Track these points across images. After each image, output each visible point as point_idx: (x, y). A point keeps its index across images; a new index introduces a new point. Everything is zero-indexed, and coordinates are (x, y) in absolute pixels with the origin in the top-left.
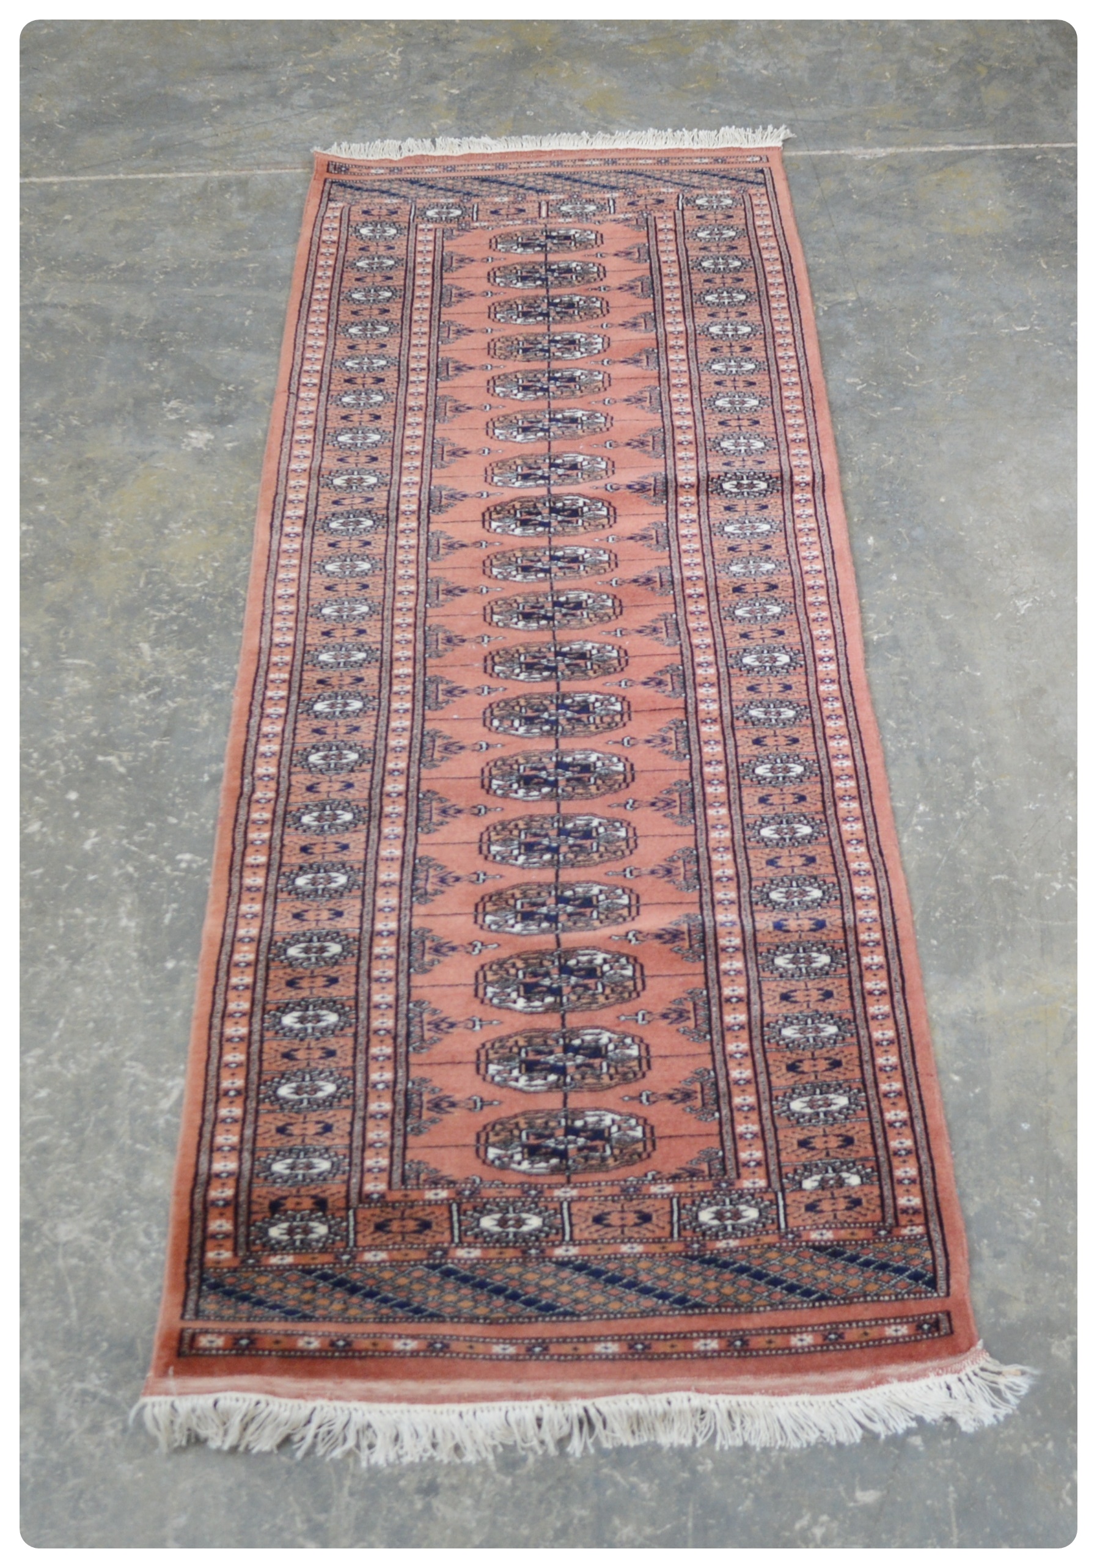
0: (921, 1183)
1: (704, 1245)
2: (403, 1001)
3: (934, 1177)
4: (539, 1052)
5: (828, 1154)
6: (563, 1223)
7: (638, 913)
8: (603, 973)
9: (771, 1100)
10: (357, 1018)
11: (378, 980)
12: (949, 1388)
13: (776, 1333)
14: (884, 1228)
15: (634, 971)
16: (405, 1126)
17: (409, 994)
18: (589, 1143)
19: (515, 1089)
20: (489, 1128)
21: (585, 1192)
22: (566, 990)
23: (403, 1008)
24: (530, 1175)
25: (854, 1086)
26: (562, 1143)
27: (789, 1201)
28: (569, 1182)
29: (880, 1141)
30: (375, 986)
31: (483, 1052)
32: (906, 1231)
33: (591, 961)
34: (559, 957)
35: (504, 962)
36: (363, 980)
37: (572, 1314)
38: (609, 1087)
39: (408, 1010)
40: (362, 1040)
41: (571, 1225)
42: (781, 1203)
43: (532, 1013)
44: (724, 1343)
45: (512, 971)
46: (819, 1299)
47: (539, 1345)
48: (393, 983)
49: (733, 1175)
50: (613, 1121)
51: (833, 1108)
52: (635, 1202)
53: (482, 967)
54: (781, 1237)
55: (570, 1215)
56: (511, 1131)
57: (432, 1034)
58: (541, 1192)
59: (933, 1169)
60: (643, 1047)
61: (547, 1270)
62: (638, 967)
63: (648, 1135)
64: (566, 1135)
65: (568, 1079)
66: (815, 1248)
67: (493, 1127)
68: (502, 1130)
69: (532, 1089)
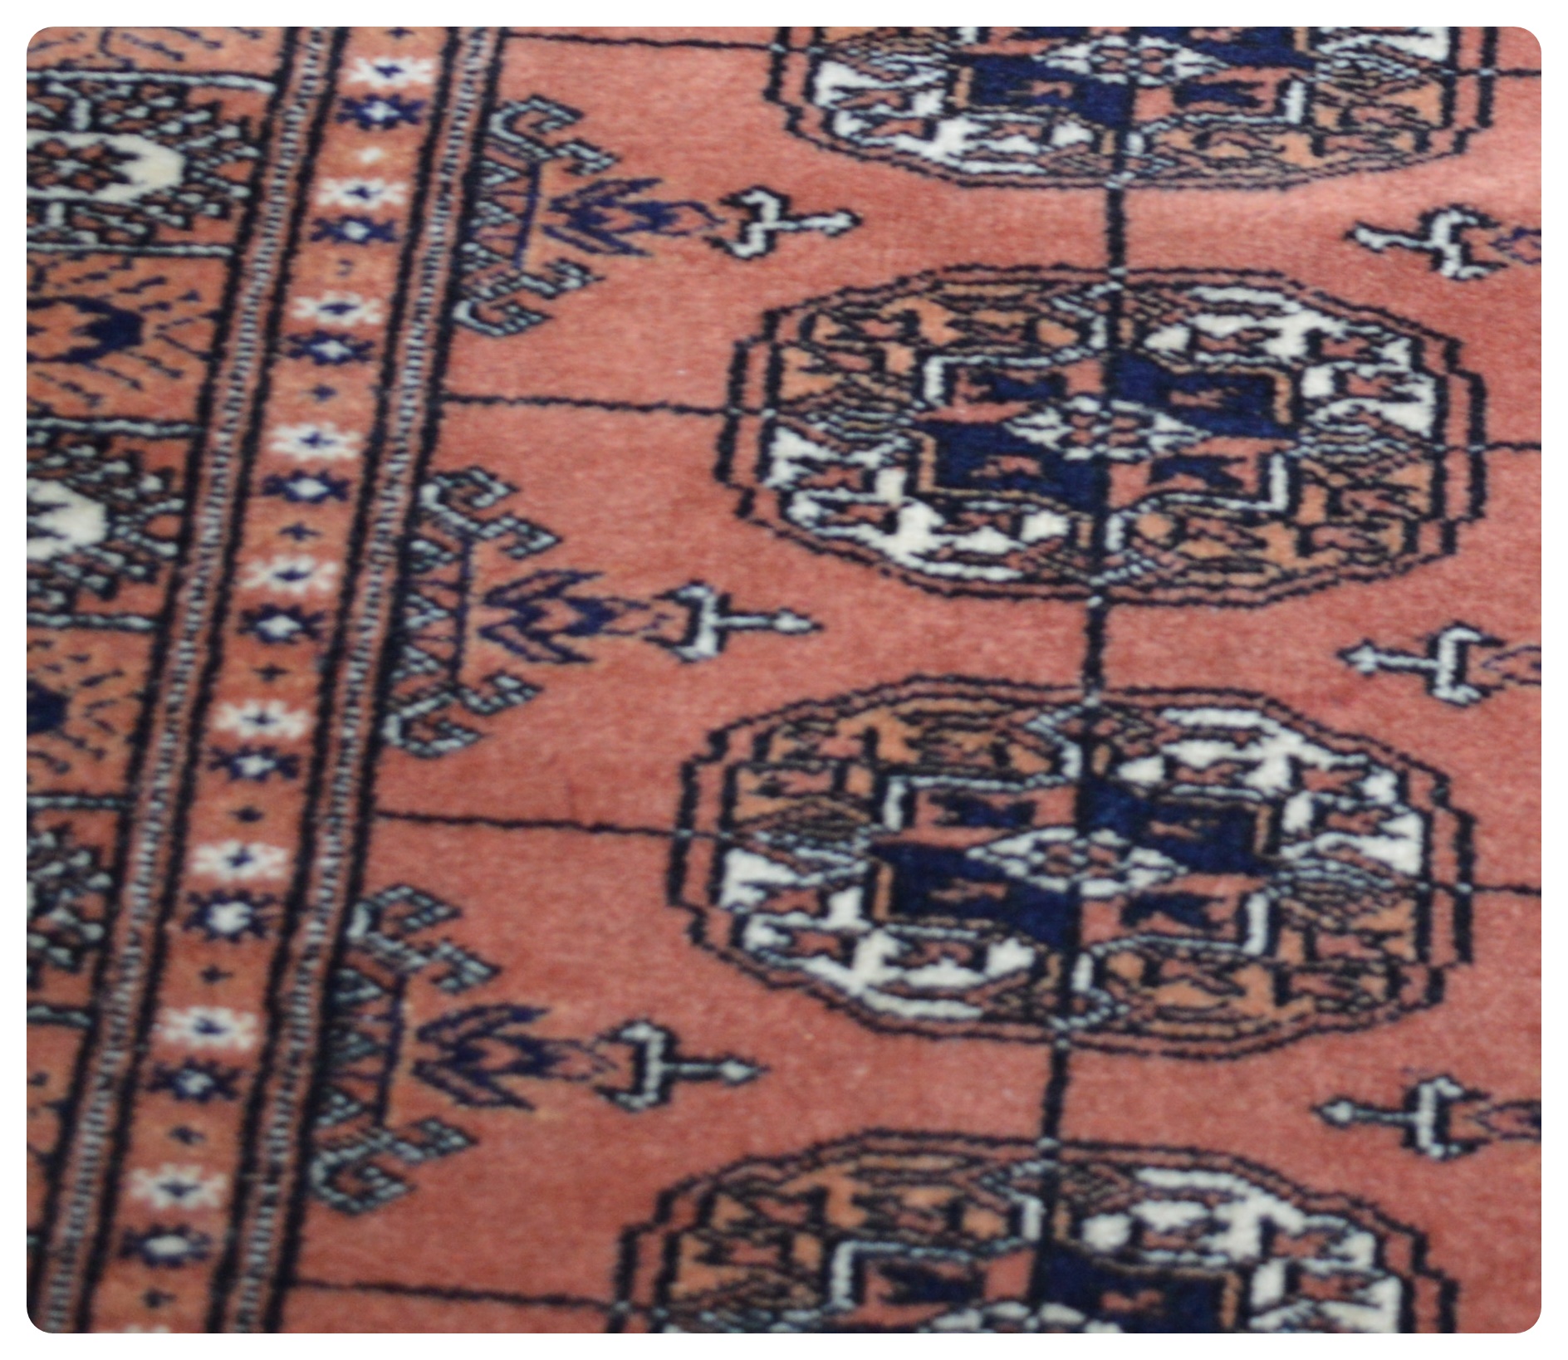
2: (397, 466)
4: (965, 810)
7: (1484, 118)
8: (1301, 406)
10: (185, 538)
11: (308, 344)
15: (1441, 413)
16: (306, 1150)
17: (430, 435)
19: (833, 1000)
20: (684, 1210)
22: (1127, 482)
23: (392, 506)
30: (291, 378)
31: (710, 778)
33: (1250, 344)
34: (1115, 308)
35: (869, 311)
36: (246, 337)
38: (1269, 1041)
39: (415, 514)
40: (185, 656)
43: (959, 590)
45: (900, 358)
48: (371, 371)
50: (1269, 1230)
53: (772, 318)
56: (784, 1243)
57: (495, 652)
60: (1447, 827)
62: (1459, 390)
65: (1082, 977)
67: (706, 1207)
68: (743, 1229)
69: (912, 1010)
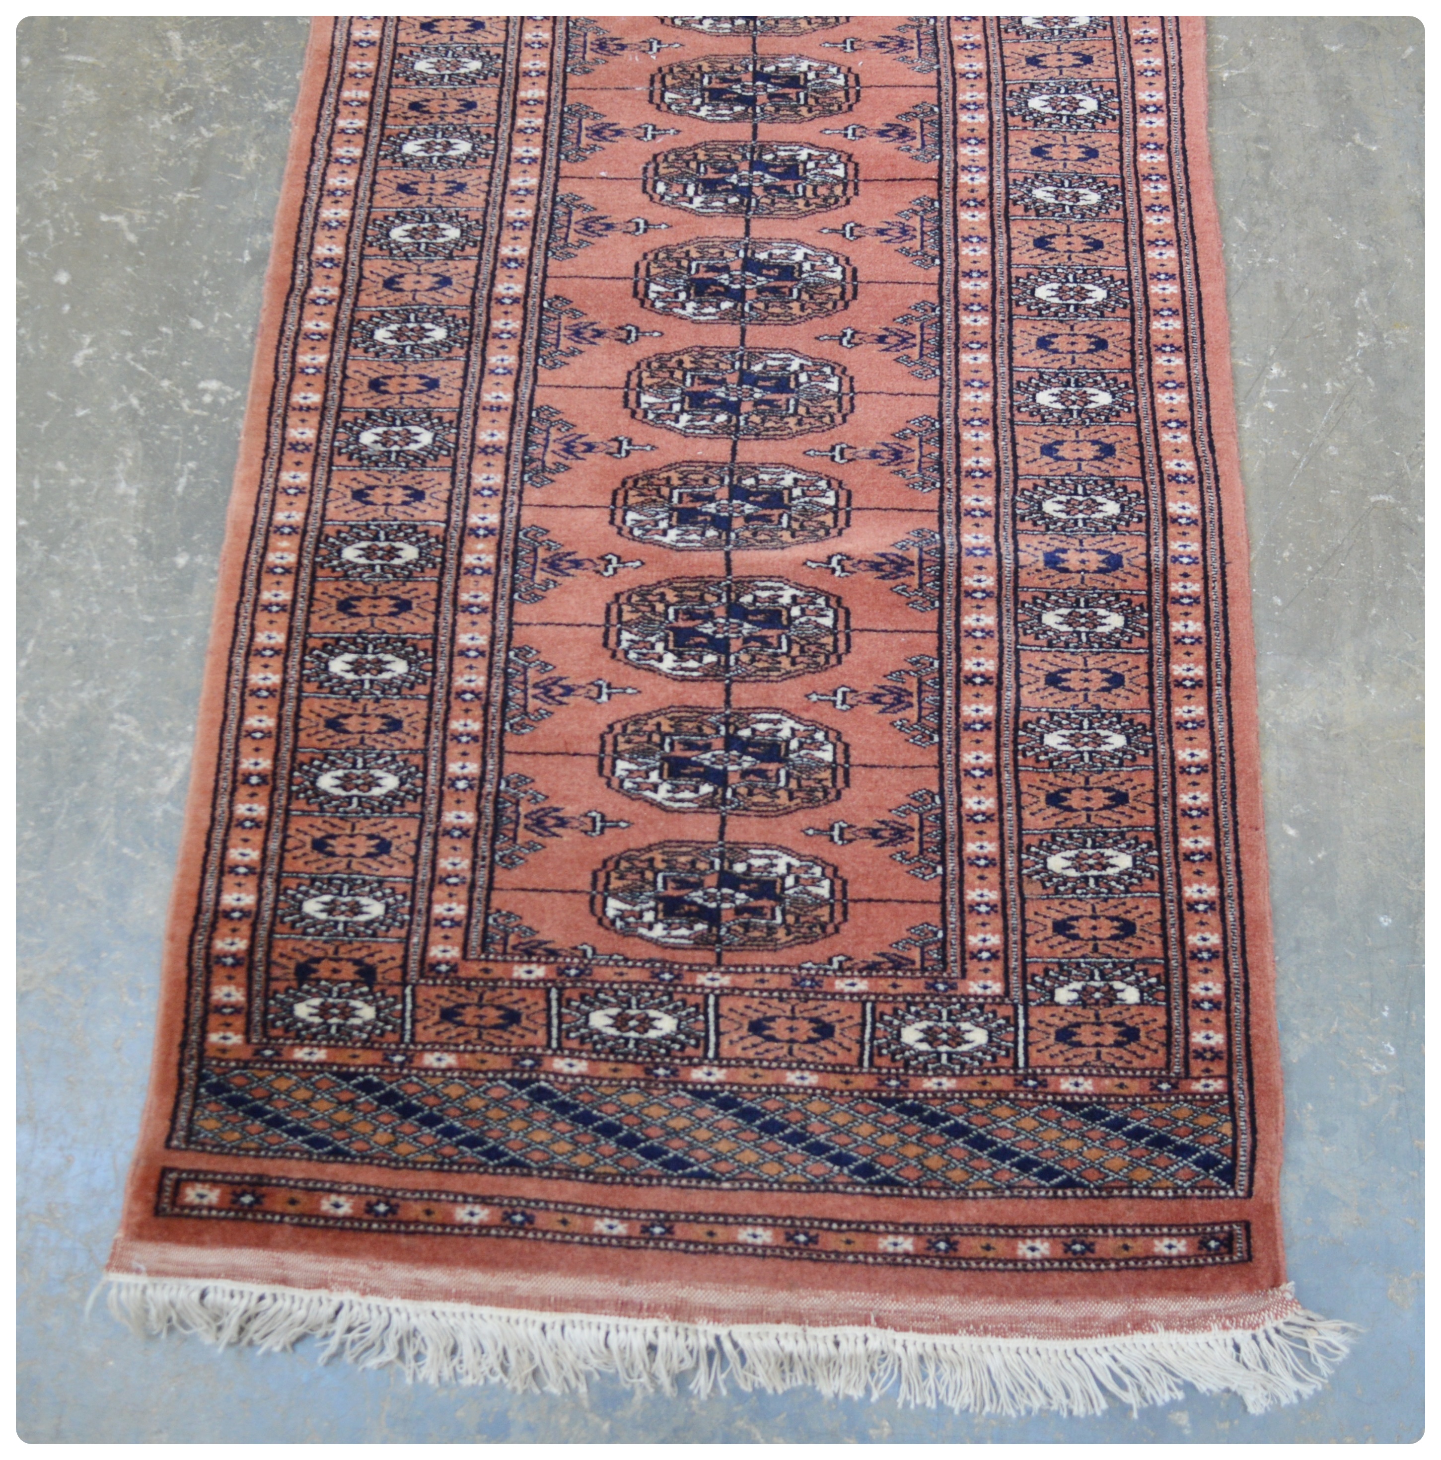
0: (1228, 1011)
1: (905, 1083)
2: (501, 646)
3: (1246, 1002)
4: (690, 746)
5: (1095, 949)
6: (707, 1031)
7: (848, 524)
8: (790, 619)
9: (1020, 852)
10: (434, 670)
11: (467, 608)
12: (1237, 1348)
13: (997, 1235)
14: (1168, 1079)
15: (836, 620)
16: (493, 852)
17: (510, 636)
18: (753, 903)
19: (652, 803)
20: (611, 865)
21: (742, 981)
22: (735, 644)
23: (500, 658)
24: (665, 947)
25: (1144, 837)
26: (712, 898)
27: (1033, 1021)
28: (719, 963)
29: (1173, 932)
30: (463, 619)
31: (609, 738)
32: (1198, 1086)
33: (773, 600)
34: (729, 589)
35: (649, 592)
36: (447, 606)
37: (711, 1177)
38: (788, 812)
39: (508, 661)
40: (439, 707)
41: (718, 1033)
42: (1022, 1023)
43: (684, 679)
44: (922, 1244)
45: (660, 607)
46: (1063, 1185)
47: (661, 1223)
48: (489, 616)
49: (956, 972)
50: (789, 866)
51: (1110, 871)
52: (811, 1004)
53: (617, 596)
54: (1018, 1083)
55: (718, 1016)
56: (642, 873)
57: (538, 703)
58: (678, 977)
59: (1246, 987)
60: (840, 747)
61: (679, 1103)
62: (842, 614)
63: (838, 895)
64: (719, 887)
65: (729, 794)
66: (1065, 1105)
67: (617, 864)
68: (629, 870)
69: (677, 805)
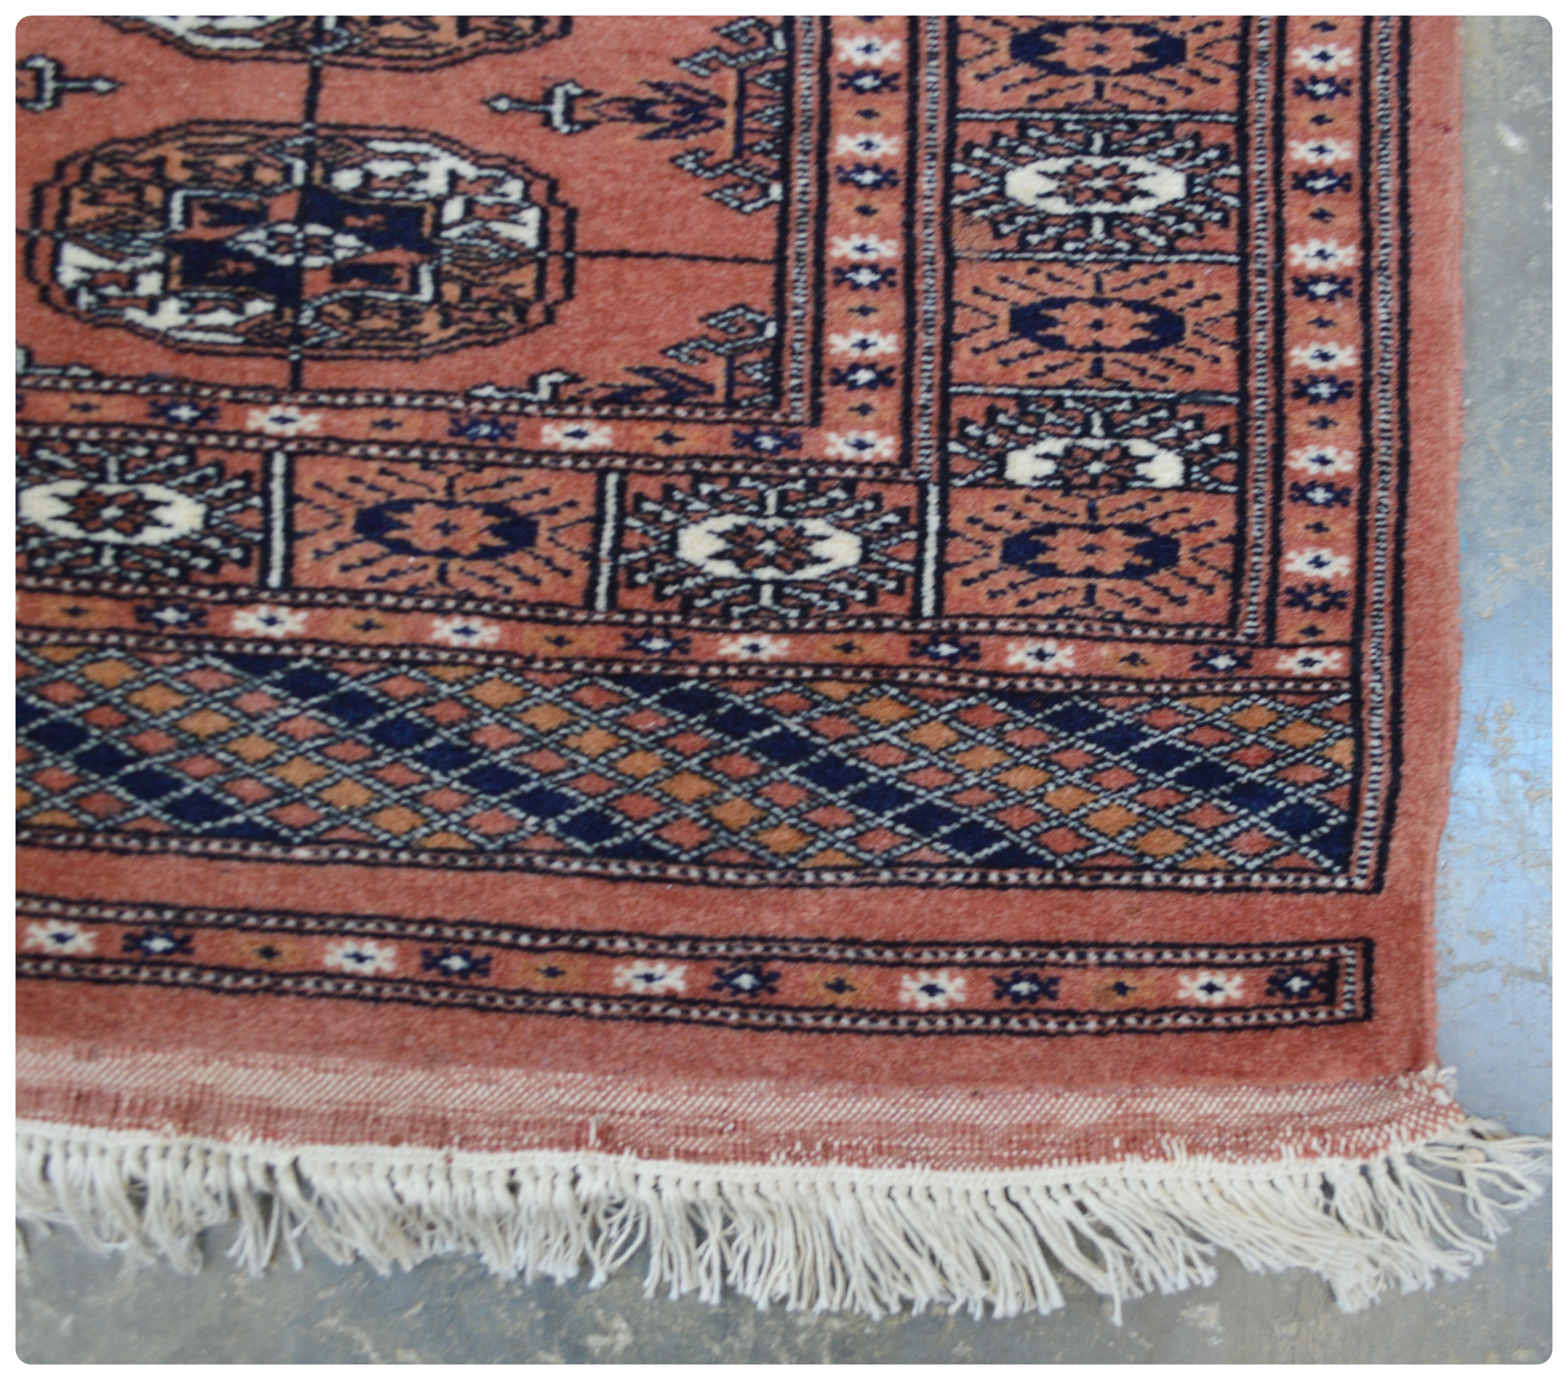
0: (1363, 508)
1: (682, 645)
3: (1402, 491)
5: (1097, 369)
6: (267, 529)
9: (949, 158)
12: (1327, 1189)
13: (860, 961)
14: (1230, 647)
18: (372, 255)
19: (166, 40)
20: (73, 172)
21: (341, 424)
24: (182, 349)
25: (1213, 135)
26: (284, 244)
27: (957, 519)
28: (296, 386)
29: (1260, 338)
32: (1290, 663)
37: (269, 836)
38: (455, 60)
41: (291, 535)
42: (933, 522)
44: (705, 978)
46: (999, 862)
47: (166, 929)
49: (801, 411)
50: (454, 177)
51: (1138, 205)
52: (489, 475)
54: (918, 649)
55: (291, 499)
56: (138, 190)
58: (208, 414)
59: (1404, 460)
61: (211, 682)
63: (557, 242)
64: (300, 221)
66: (1013, 697)
67: (86, 171)
68: (110, 183)
69: (218, 44)
